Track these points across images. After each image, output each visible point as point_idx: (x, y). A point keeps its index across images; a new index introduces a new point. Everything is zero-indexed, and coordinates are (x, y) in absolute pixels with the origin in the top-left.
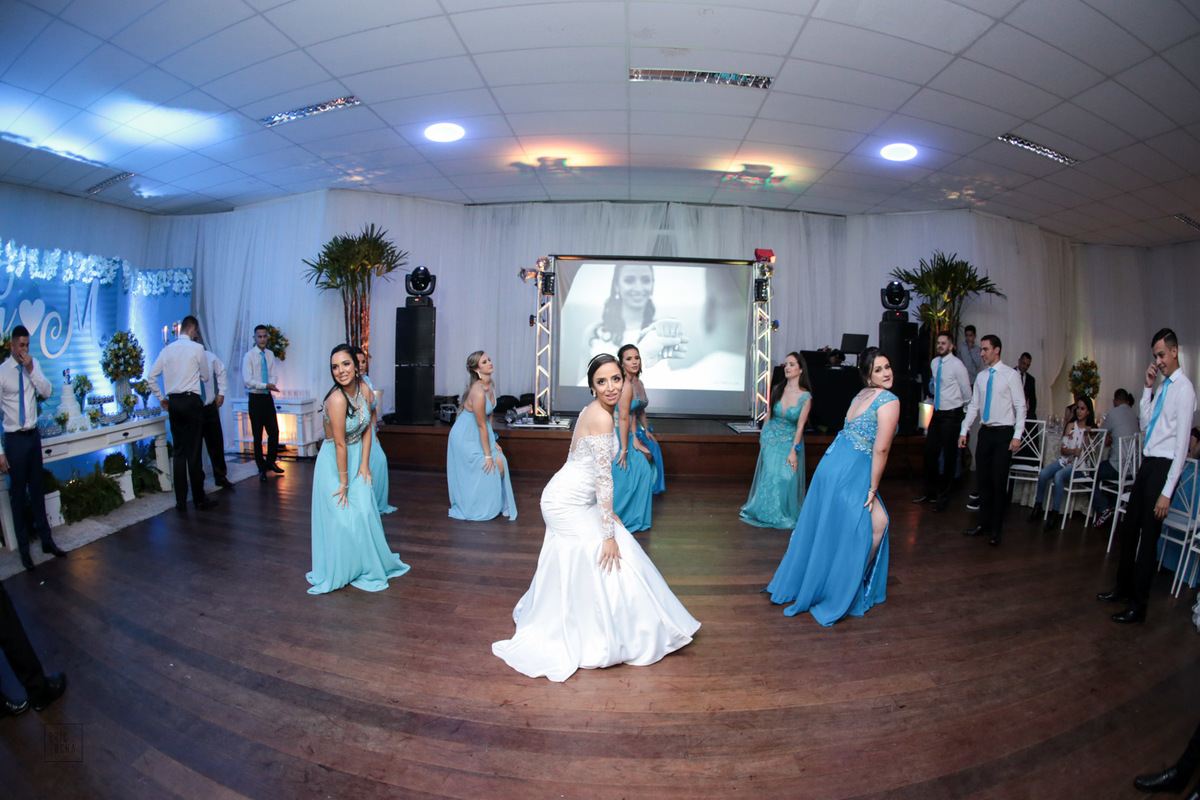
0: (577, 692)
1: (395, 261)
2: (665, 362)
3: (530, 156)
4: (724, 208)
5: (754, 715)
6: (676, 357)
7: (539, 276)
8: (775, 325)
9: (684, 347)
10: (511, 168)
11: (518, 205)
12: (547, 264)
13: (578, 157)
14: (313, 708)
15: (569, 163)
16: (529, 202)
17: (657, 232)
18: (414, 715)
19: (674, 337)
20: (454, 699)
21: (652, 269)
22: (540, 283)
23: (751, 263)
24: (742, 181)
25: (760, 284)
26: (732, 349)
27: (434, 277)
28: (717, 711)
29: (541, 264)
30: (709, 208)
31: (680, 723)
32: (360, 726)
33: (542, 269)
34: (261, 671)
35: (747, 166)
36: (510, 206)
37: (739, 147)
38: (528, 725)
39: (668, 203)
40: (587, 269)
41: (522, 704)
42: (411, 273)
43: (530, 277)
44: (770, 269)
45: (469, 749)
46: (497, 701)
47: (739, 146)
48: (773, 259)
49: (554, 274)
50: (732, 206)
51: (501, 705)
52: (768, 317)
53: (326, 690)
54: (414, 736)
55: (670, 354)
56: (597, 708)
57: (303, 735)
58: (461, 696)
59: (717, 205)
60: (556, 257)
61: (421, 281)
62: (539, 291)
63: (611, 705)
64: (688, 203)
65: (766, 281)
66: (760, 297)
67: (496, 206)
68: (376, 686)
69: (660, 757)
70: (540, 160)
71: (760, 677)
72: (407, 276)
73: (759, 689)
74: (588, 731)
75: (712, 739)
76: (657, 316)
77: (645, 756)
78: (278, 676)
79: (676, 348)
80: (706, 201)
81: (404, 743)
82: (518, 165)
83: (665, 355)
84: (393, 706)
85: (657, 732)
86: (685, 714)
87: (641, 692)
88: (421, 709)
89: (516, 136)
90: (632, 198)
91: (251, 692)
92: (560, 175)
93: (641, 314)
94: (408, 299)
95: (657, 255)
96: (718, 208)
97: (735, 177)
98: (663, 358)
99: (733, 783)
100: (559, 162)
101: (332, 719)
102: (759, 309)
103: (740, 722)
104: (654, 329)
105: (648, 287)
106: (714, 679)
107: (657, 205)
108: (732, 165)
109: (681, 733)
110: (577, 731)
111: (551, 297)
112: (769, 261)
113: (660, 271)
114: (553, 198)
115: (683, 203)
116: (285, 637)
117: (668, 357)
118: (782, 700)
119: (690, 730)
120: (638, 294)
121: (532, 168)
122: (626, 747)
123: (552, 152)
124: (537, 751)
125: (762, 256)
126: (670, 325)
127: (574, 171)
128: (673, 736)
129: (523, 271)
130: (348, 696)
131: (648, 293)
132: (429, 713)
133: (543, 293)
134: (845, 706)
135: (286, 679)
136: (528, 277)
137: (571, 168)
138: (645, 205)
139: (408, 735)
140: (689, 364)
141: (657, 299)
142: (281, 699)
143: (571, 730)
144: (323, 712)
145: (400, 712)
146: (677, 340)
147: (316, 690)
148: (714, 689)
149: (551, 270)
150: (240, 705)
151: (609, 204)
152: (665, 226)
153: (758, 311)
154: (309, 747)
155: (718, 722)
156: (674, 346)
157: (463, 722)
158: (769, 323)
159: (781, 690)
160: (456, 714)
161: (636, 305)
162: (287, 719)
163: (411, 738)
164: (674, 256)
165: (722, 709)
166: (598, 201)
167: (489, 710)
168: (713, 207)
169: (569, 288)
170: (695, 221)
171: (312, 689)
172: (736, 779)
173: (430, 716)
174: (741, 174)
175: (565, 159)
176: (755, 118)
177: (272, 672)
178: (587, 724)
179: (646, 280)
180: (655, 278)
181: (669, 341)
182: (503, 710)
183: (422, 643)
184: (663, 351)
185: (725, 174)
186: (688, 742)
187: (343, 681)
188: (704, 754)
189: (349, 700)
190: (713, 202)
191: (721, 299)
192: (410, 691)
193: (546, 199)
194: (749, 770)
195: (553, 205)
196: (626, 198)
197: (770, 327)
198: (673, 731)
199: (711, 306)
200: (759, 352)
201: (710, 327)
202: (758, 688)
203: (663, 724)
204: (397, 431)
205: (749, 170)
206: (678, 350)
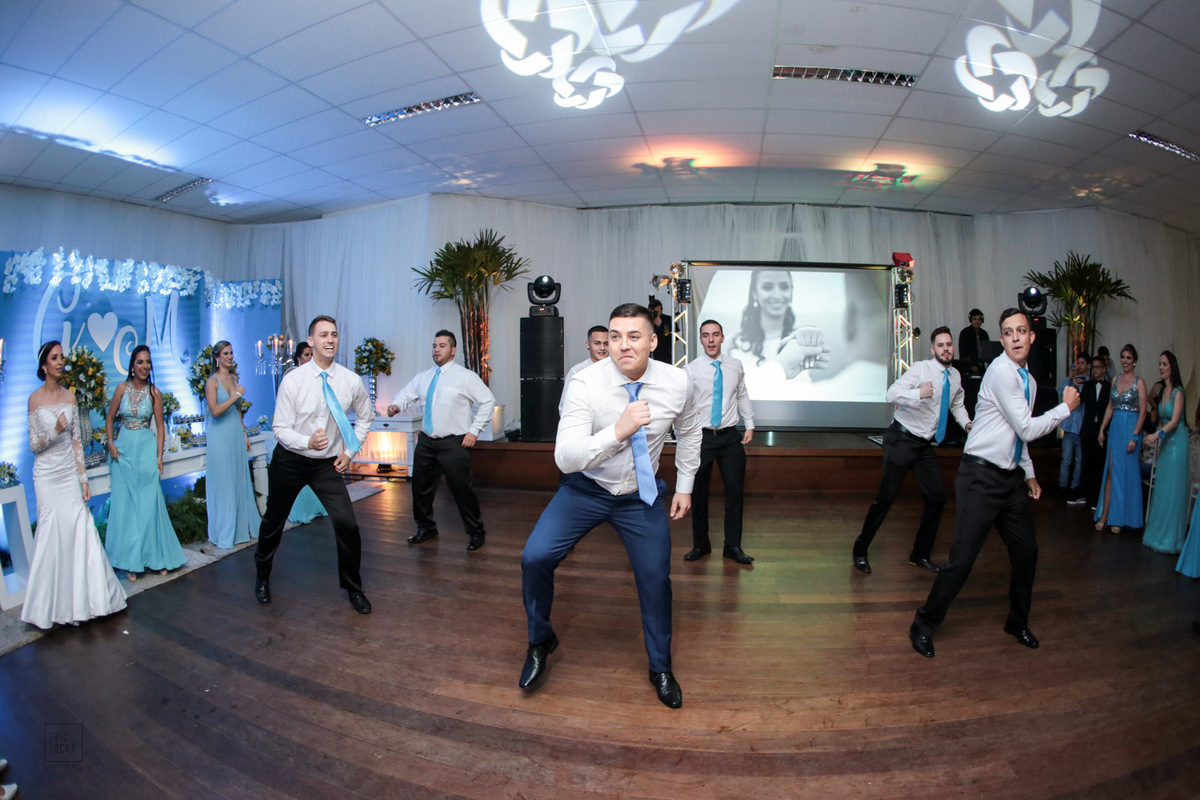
0: (792, 713)
1: (515, 269)
2: (805, 373)
3: (656, 157)
4: (851, 209)
5: (963, 724)
6: (817, 367)
7: (673, 283)
8: (917, 332)
9: (826, 357)
10: (633, 170)
11: (635, 209)
12: (681, 269)
13: (706, 157)
14: (511, 750)
15: (695, 164)
16: (647, 205)
17: (784, 235)
18: (628, 749)
19: (815, 346)
20: (666, 729)
21: (789, 275)
22: (675, 291)
23: (889, 268)
24: (873, 180)
25: (901, 290)
26: (874, 359)
27: (559, 285)
28: (929, 723)
29: (675, 270)
30: (834, 209)
31: (899, 736)
32: (571, 766)
33: (677, 276)
34: (436, 713)
35: (880, 166)
36: (626, 209)
37: (875, 147)
38: (752, 749)
39: (794, 205)
40: (723, 275)
41: (741, 729)
42: (533, 282)
43: (663, 283)
44: (910, 273)
45: (700, 779)
46: (714, 728)
47: (876, 144)
48: (912, 263)
49: (689, 281)
50: (859, 206)
51: (720, 732)
52: (910, 324)
53: (521, 730)
54: (636, 772)
55: (812, 364)
56: (816, 728)
57: (507, 781)
58: (675, 726)
59: (843, 206)
60: (690, 263)
61: (544, 289)
62: (673, 299)
63: (829, 724)
64: (814, 205)
65: (906, 286)
66: (901, 304)
67: (612, 210)
68: (577, 722)
69: (889, 770)
70: (666, 160)
71: (959, 688)
72: (529, 284)
73: (962, 700)
74: (813, 750)
75: (931, 749)
76: (797, 324)
77: (874, 770)
78: (458, 717)
79: (818, 358)
80: (833, 202)
81: (627, 779)
82: (643, 167)
83: (807, 365)
84: (603, 742)
85: (879, 746)
86: (901, 728)
87: (854, 709)
88: (635, 742)
89: (643, 135)
90: (756, 200)
91: (429, 737)
92: (685, 177)
93: (781, 322)
94: (531, 308)
95: (785, 260)
96: (844, 210)
97: (866, 177)
98: (805, 368)
99: (960, 788)
100: (686, 163)
101: (536, 760)
102: (901, 316)
103: (953, 731)
104: (795, 338)
105: (787, 294)
106: (917, 693)
107: (782, 206)
108: (864, 164)
109: (902, 745)
110: (803, 751)
111: (687, 304)
112: (908, 265)
113: (798, 277)
114: (672, 201)
115: (809, 204)
116: (455, 674)
117: (810, 368)
118: (984, 709)
119: (909, 742)
120: (777, 301)
121: (656, 169)
122: (855, 763)
123: (679, 152)
124: (770, 775)
125: (900, 260)
126: (810, 334)
127: (700, 172)
128: (895, 749)
129: (656, 278)
130: (548, 735)
131: (787, 300)
132: (645, 746)
133: (679, 302)
134: (1040, 712)
135: (470, 720)
136: (661, 285)
137: (698, 169)
138: (770, 207)
139: (630, 771)
140: (831, 375)
141: (796, 307)
142: (469, 742)
143: (797, 751)
144: (525, 753)
145: (613, 747)
146: (819, 349)
147: (508, 730)
148: (921, 703)
149: (685, 276)
150: (421, 753)
151: (732, 206)
152: (792, 228)
153: (900, 318)
154: (519, 794)
155: (932, 733)
156: (815, 356)
157: (684, 752)
158: (911, 331)
159: (982, 700)
160: (675, 745)
161: (774, 313)
162: (483, 764)
163: (634, 774)
164: (803, 260)
165: (933, 720)
166: (720, 203)
167: (708, 738)
168: (840, 208)
169: (705, 296)
170: (821, 222)
171: (504, 730)
172: (961, 785)
173: (646, 749)
174: (872, 174)
175: (693, 160)
176: (895, 116)
177: (451, 713)
178: (812, 744)
179: (784, 286)
180: (794, 284)
181: (810, 350)
182: (723, 736)
183: (614, 672)
184: (804, 361)
185: (856, 174)
186: (910, 754)
187: (538, 719)
188: (927, 764)
189: (550, 738)
190: (839, 203)
191: (861, 305)
192: (617, 724)
193: (666, 201)
194: (970, 775)
195: (673, 207)
196: (750, 200)
197: (912, 335)
198: (893, 745)
199: (852, 313)
200: (901, 361)
201: (851, 336)
202: (960, 699)
203: (884, 738)
204: (524, 448)
205: (882, 170)
206: (819, 360)
